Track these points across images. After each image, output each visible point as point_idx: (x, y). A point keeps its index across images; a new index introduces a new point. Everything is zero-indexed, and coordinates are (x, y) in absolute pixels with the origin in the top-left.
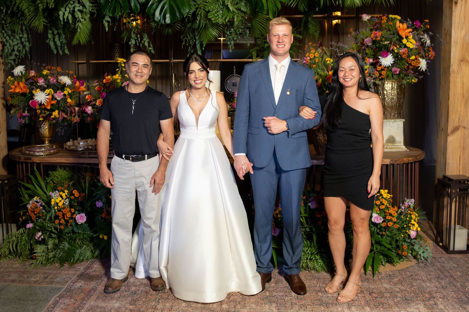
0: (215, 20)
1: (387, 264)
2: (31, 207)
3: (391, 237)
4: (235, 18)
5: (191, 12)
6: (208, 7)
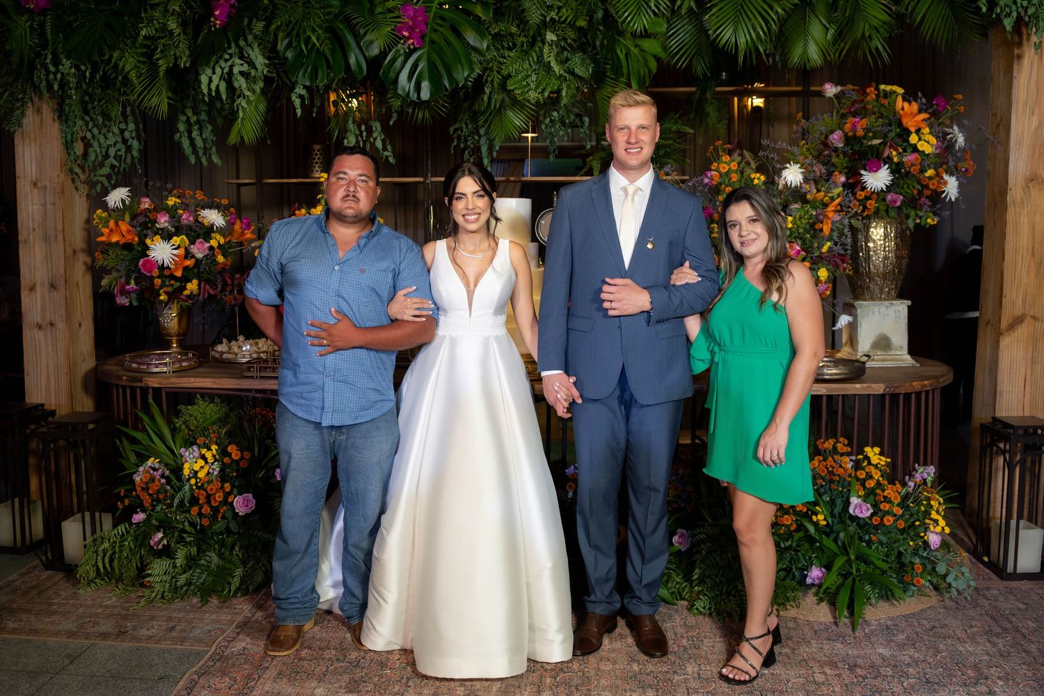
0: (522, 94)
1: (880, 604)
2: (141, 479)
3: (889, 546)
4: (562, 90)
5: (472, 76)
6: (507, 67)
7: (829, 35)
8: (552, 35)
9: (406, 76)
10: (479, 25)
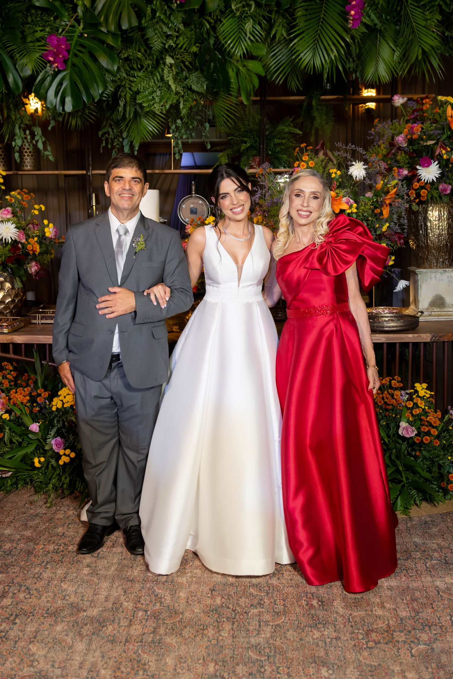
0: (149, 106)
1: (424, 504)
3: (431, 460)
4: (180, 103)
5: (106, 92)
6: (136, 85)
7: (395, 57)
8: (171, 58)
9: (53, 93)
10: (110, 51)
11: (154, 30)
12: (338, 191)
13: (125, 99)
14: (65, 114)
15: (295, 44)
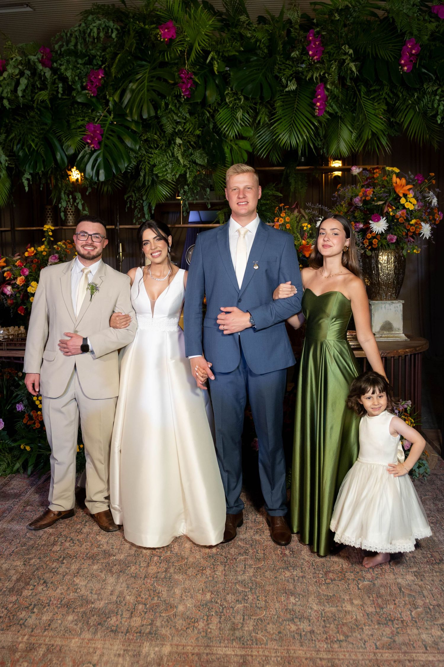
0: (163, 176)
4: (186, 173)
5: (131, 166)
6: (153, 160)
7: (353, 137)
8: (180, 140)
9: (91, 167)
10: (134, 135)
11: (167, 118)
12: (308, 240)
13: (145, 171)
14: (99, 183)
15: (275, 127)
